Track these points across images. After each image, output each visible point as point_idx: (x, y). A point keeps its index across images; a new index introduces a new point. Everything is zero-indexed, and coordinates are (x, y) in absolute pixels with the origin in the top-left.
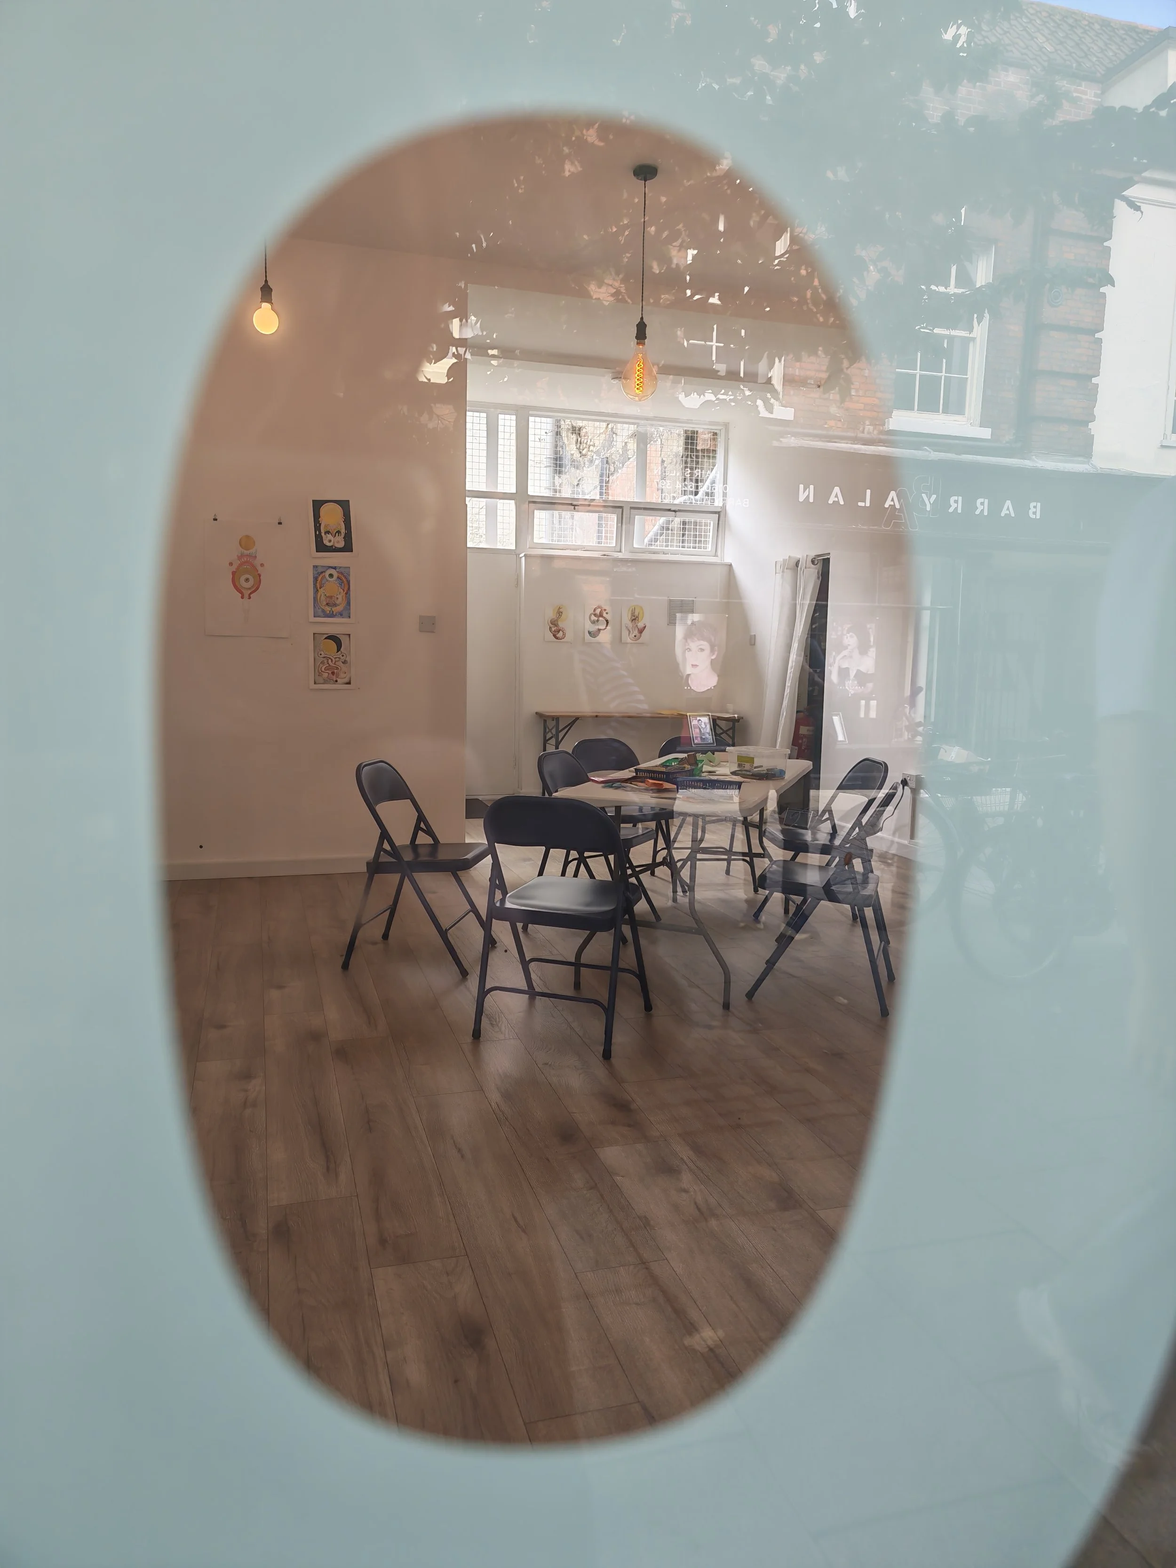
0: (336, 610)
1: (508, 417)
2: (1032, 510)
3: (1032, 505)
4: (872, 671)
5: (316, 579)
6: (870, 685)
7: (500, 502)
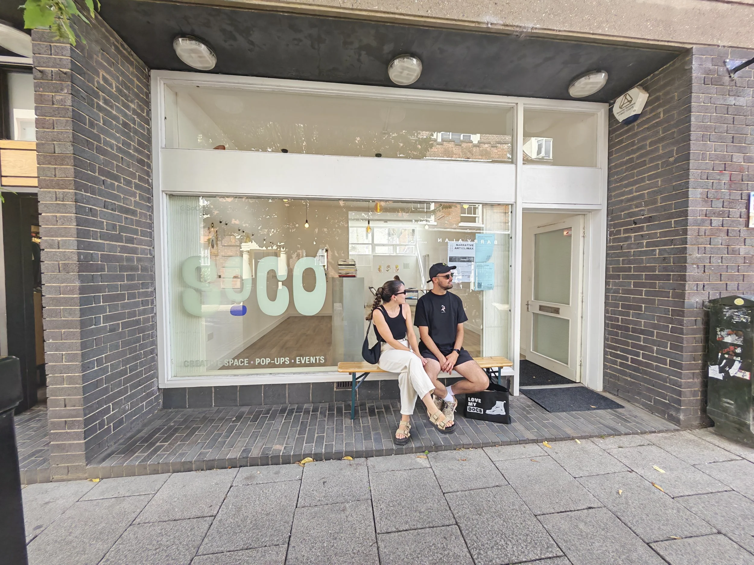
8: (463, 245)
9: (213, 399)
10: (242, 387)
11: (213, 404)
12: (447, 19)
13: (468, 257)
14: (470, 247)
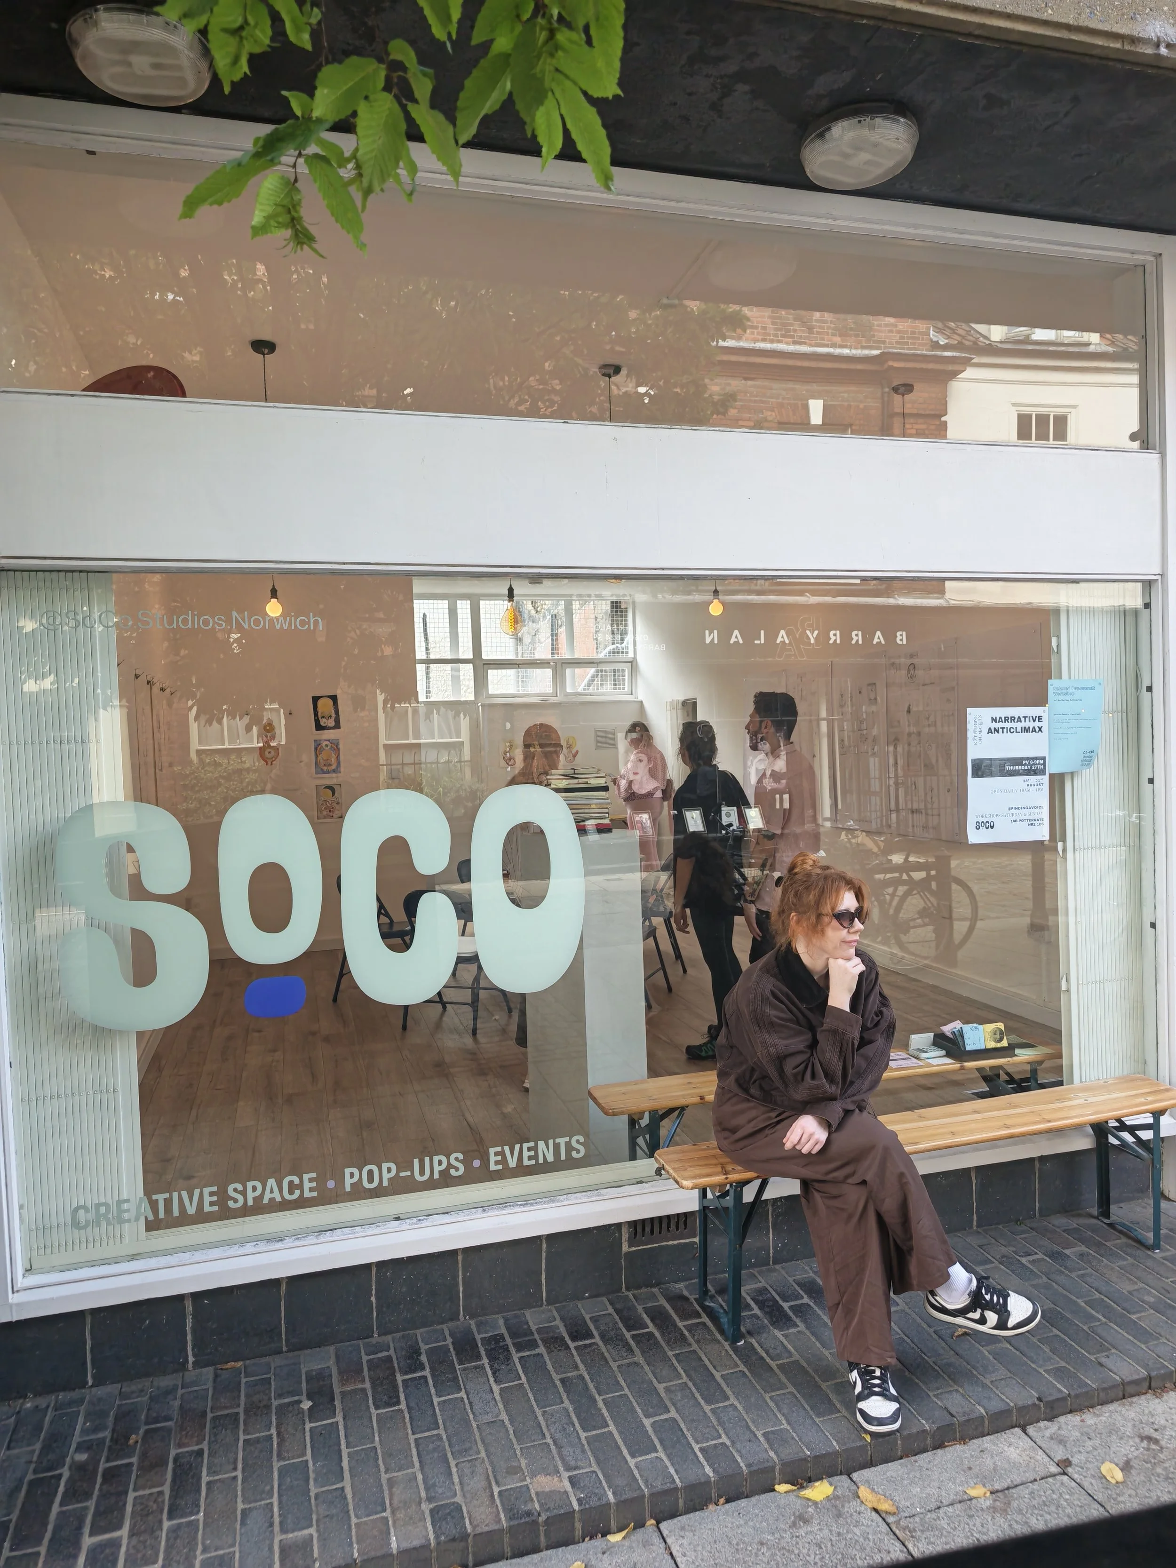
0: (330, 768)
1: (464, 602)
2: (899, 638)
3: (899, 634)
4: (784, 770)
5: (316, 749)
6: (784, 782)
7: (461, 666)
8: (1013, 719)
9: (189, 1337)
10: (295, 1280)
11: (191, 1359)
12: (1046, 23)
13: (1028, 759)
14: (1031, 724)
